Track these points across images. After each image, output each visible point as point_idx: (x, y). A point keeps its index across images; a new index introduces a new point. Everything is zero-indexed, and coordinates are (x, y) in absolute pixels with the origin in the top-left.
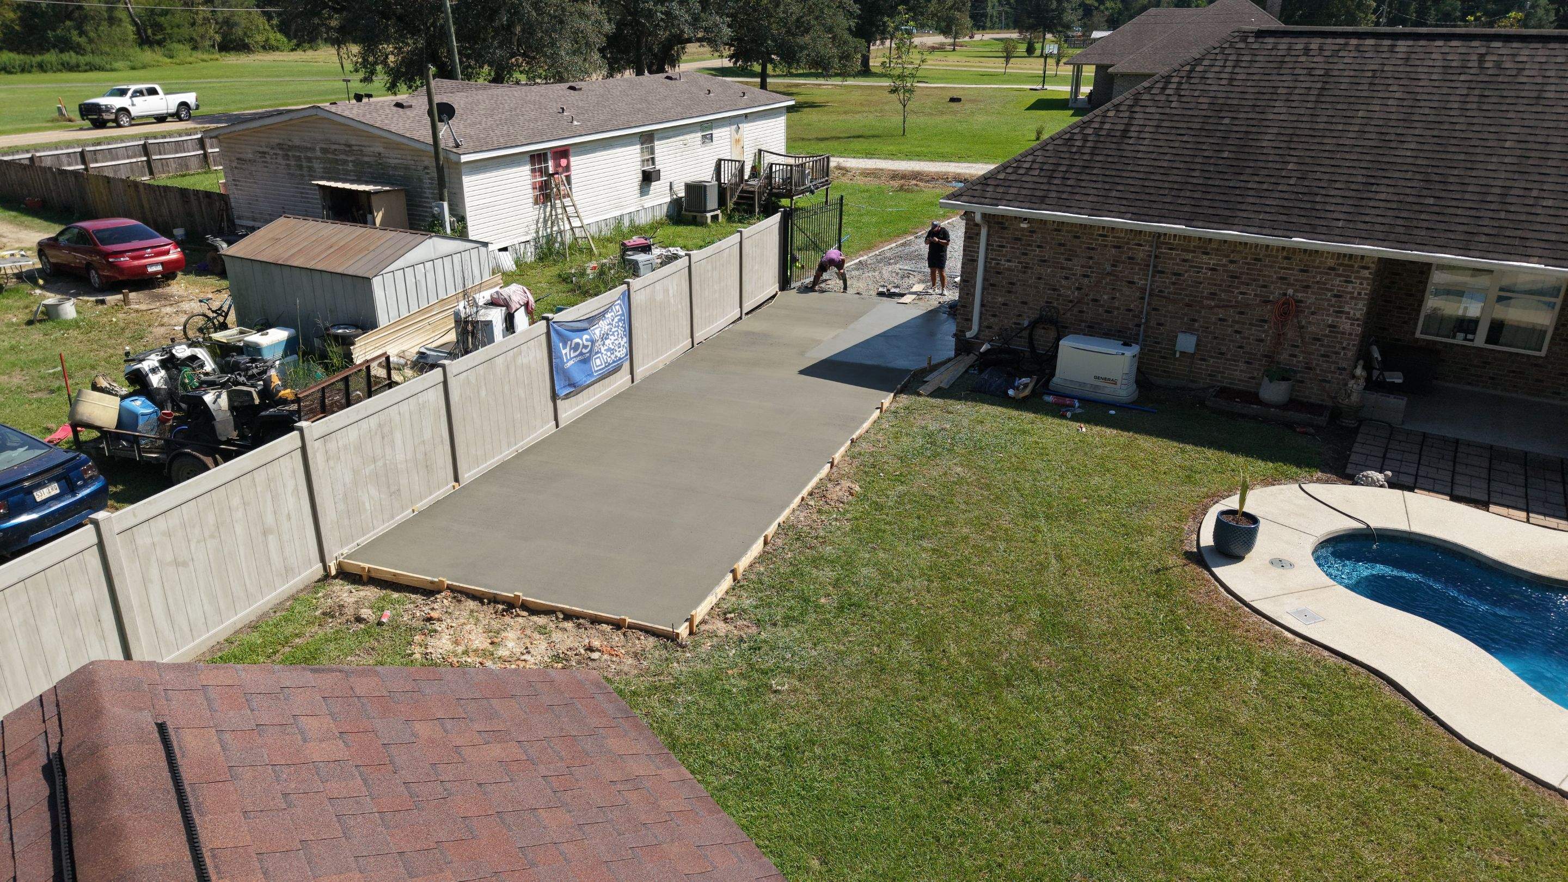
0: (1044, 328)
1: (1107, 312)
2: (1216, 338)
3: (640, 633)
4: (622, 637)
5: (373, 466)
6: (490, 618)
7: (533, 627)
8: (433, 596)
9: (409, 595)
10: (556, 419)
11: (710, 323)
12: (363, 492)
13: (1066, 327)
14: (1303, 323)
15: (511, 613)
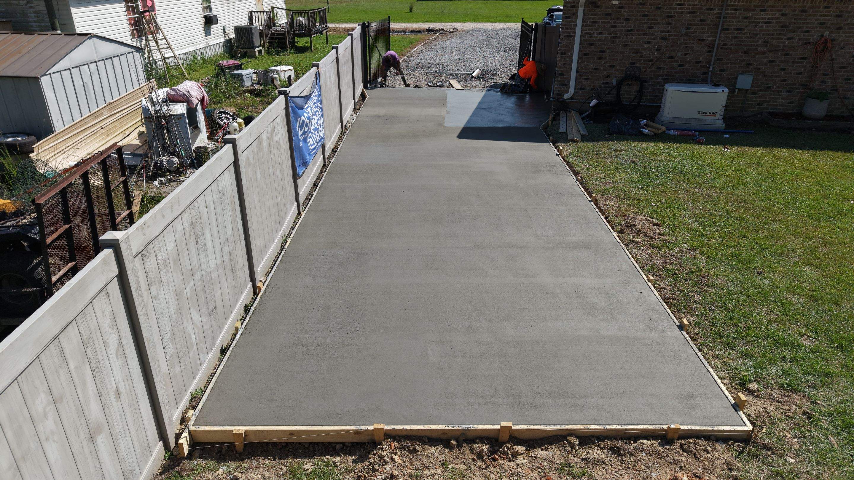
0: (628, 84)
1: (680, 65)
2: (765, 76)
3: (701, 442)
4: (685, 454)
5: (192, 283)
6: (479, 468)
7: (553, 469)
8: (369, 453)
9: (328, 459)
10: (297, 200)
11: (346, 111)
12: (187, 321)
13: (646, 82)
14: (834, 56)
15: (504, 454)
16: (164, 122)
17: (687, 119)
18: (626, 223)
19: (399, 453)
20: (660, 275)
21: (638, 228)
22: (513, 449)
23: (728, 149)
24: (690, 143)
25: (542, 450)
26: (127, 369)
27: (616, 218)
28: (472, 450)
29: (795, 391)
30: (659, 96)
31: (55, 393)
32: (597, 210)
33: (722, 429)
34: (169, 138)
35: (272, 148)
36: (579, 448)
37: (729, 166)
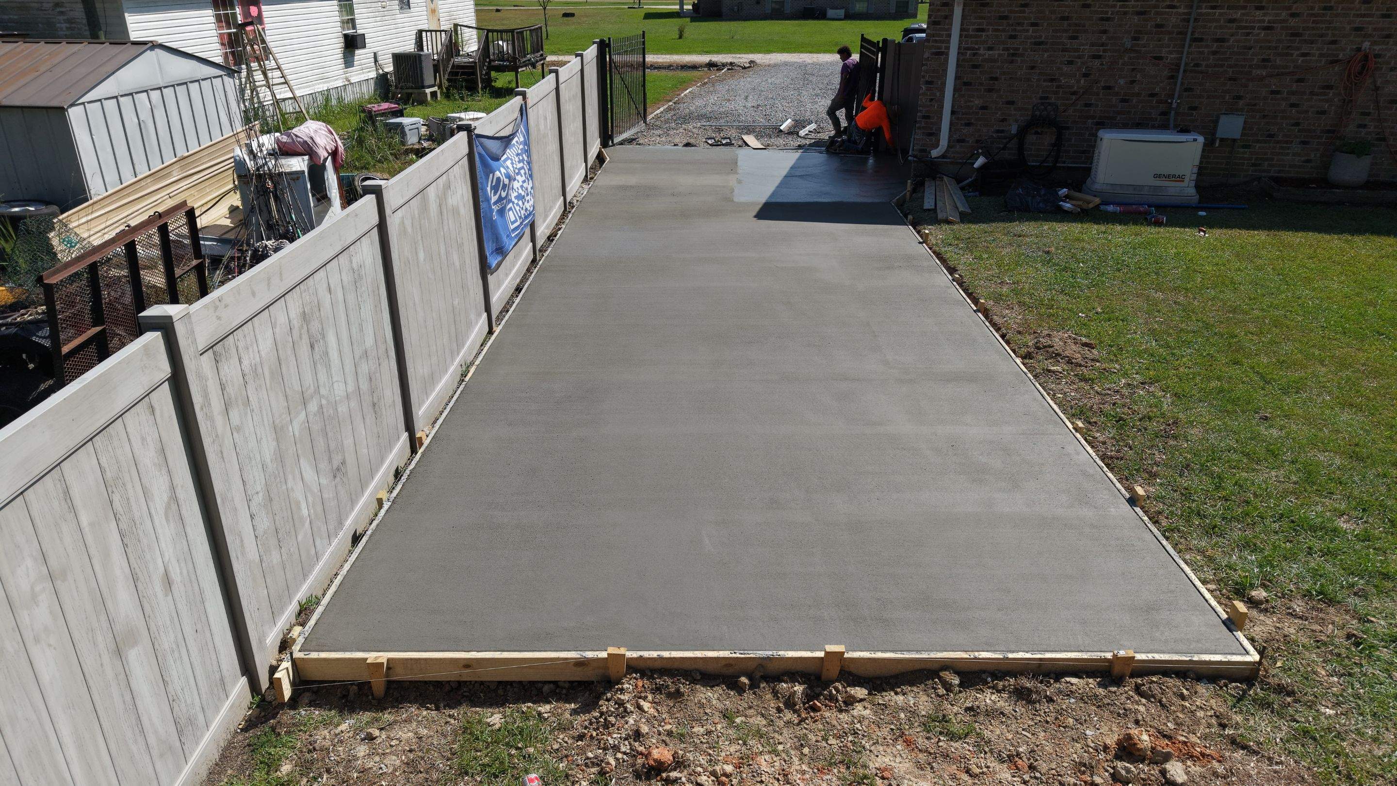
0: (1037, 133)
1: (1124, 101)
2: (1264, 116)
3: (1171, 682)
4: (1144, 701)
5: (303, 415)
6: (788, 723)
7: (916, 724)
8: (599, 698)
9: (528, 707)
10: (488, 309)
11: (571, 178)
12: (294, 479)
13: (1068, 128)
14: (1378, 84)
15: (830, 700)
16: (270, 184)
17: (1135, 187)
18: (1037, 343)
19: (650, 697)
20: (1095, 423)
21: (1057, 350)
22: (846, 692)
23: (1204, 232)
24: (1142, 224)
25: (896, 693)
26: (185, 543)
27: (1019, 337)
28: (775, 693)
29: (1331, 602)
30: (1088, 152)
31: (53, 562)
32: (987, 324)
33: (1207, 659)
34: (278, 211)
35: (445, 215)
36: (960, 692)
37: (1208, 258)
